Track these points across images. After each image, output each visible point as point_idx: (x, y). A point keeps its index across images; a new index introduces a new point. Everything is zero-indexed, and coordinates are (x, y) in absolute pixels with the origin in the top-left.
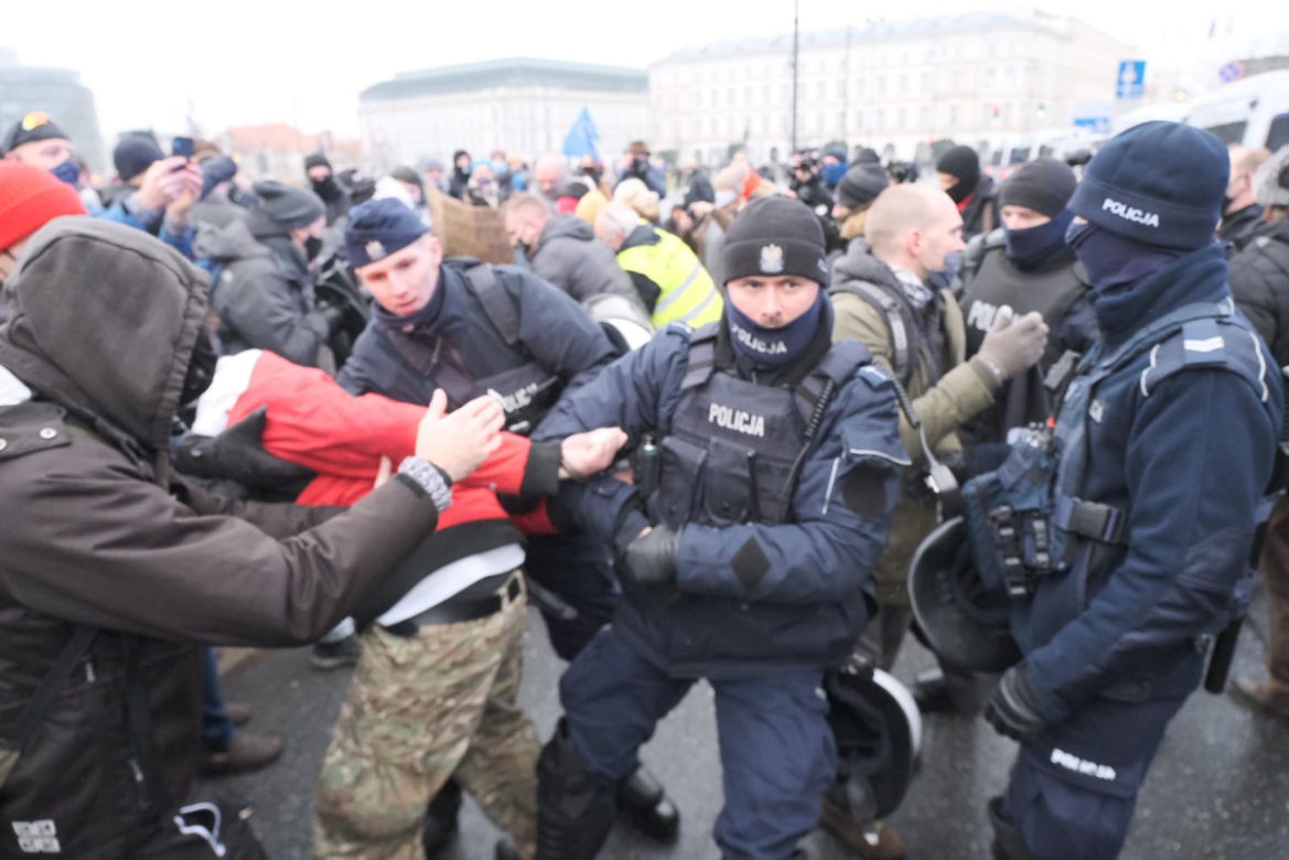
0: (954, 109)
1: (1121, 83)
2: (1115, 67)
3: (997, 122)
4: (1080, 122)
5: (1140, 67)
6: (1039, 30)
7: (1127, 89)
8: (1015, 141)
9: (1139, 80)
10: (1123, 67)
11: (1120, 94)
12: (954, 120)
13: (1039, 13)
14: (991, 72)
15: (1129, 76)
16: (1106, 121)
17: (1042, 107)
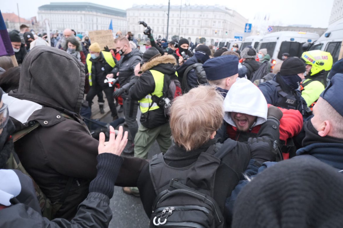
0: (206, 30)
1: (246, 29)
2: (245, 25)
3: (216, 35)
4: (236, 37)
5: (250, 25)
6: (226, 13)
7: (247, 30)
8: (221, 40)
9: (250, 29)
10: (246, 25)
11: (245, 31)
12: (205, 33)
13: (226, 9)
14: (215, 22)
15: (248, 27)
16: (242, 38)
17: (227, 32)
